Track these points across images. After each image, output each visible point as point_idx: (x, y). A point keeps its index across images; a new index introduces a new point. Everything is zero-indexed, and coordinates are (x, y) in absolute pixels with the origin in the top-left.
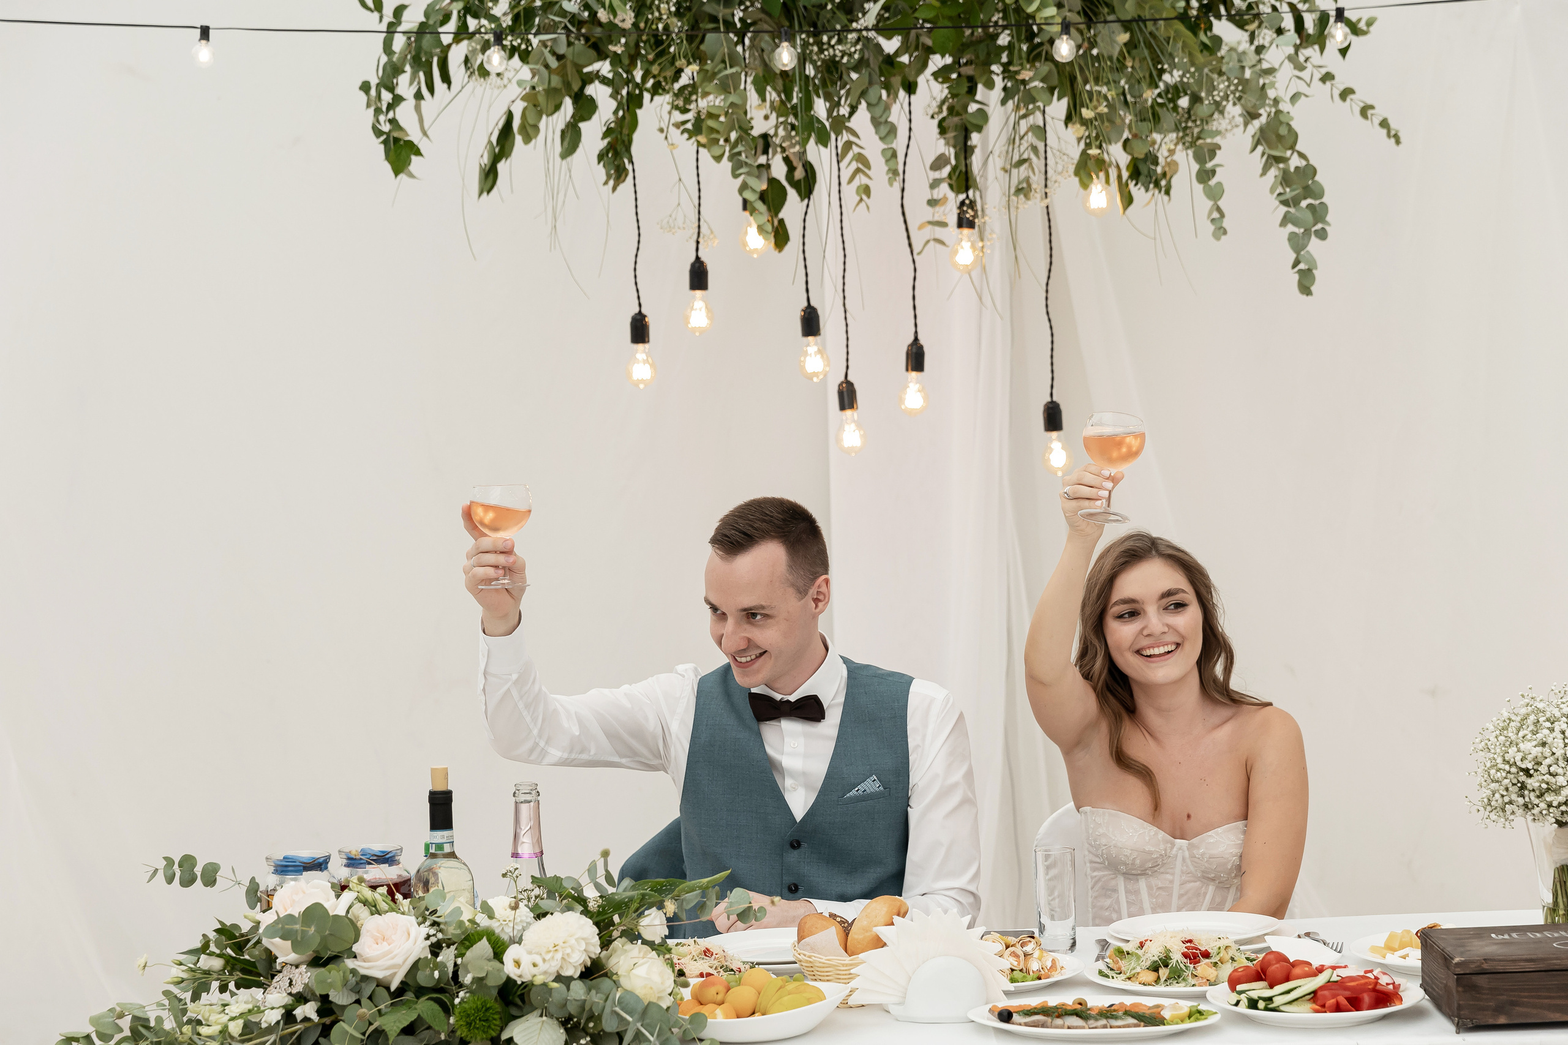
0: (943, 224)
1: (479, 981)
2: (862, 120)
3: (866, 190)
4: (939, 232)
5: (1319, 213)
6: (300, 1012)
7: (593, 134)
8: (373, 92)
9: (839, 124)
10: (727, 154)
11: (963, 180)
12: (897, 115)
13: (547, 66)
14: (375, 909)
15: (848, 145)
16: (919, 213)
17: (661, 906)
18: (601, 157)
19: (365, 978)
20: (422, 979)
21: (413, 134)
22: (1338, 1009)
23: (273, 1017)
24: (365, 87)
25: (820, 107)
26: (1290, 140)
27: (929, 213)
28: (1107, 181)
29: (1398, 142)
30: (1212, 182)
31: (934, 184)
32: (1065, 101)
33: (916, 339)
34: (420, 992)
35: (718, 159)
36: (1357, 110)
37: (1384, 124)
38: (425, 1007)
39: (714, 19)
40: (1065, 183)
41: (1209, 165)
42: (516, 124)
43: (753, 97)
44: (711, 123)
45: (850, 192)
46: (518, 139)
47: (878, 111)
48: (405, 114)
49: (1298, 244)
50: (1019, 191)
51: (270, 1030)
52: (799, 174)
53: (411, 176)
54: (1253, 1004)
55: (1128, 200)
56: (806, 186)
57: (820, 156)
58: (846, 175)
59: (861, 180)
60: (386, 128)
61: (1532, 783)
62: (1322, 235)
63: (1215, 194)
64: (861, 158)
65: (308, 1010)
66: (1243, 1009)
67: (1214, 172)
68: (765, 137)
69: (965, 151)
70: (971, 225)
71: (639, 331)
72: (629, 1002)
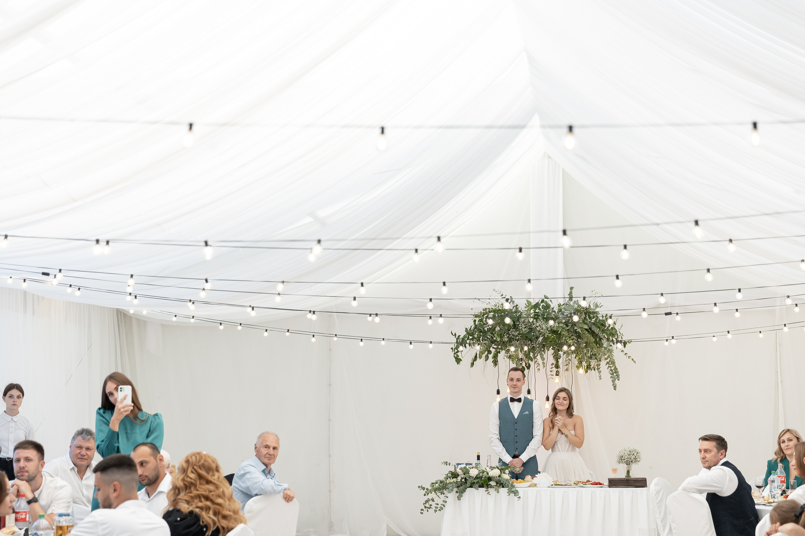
0: (553, 375)
1: (485, 477)
2: (539, 357)
3: (539, 369)
4: (552, 377)
5: (618, 376)
6: (462, 480)
7: (491, 356)
8: (453, 350)
9: (535, 357)
10: (515, 363)
11: (557, 366)
12: (545, 356)
13: (485, 347)
14: (471, 469)
15: (536, 361)
16: (549, 373)
17: (508, 469)
18: (493, 362)
19: (471, 476)
20: (478, 476)
21: (460, 357)
22: (594, 485)
23: (459, 480)
24: (452, 348)
25: (531, 355)
26: (613, 363)
27: (551, 373)
28: (583, 368)
29: (635, 363)
30: (599, 370)
31: (552, 368)
32: (575, 354)
33: (548, 395)
34: (478, 478)
35: (514, 363)
36: (628, 357)
37: (633, 360)
38: (478, 480)
39: (513, 339)
40: (574, 368)
41: (599, 367)
42: (478, 356)
43: (520, 353)
44: (512, 357)
45: (536, 369)
46: (478, 358)
47: (542, 355)
48: (459, 354)
49: (613, 381)
50: (566, 370)
51: (459, 482)
52: (527, 365)
53: (460, 364)
54: (584, 484)
55: (586, 372)
56: (529, 367)
57: (532, 363)
58: (536, 367)
59: (538, 367)
60: (456, 356)
61: (622, 458)
62: (618, 380)
63: (600, 372)
64: (538, 364)
65: (463, 480)
66: (583, 485)
67: (600, 368)
68: (521, 358)
69: (557, 362)
70: (558, 375)
71: (498, 392)
72: (504, 479)
